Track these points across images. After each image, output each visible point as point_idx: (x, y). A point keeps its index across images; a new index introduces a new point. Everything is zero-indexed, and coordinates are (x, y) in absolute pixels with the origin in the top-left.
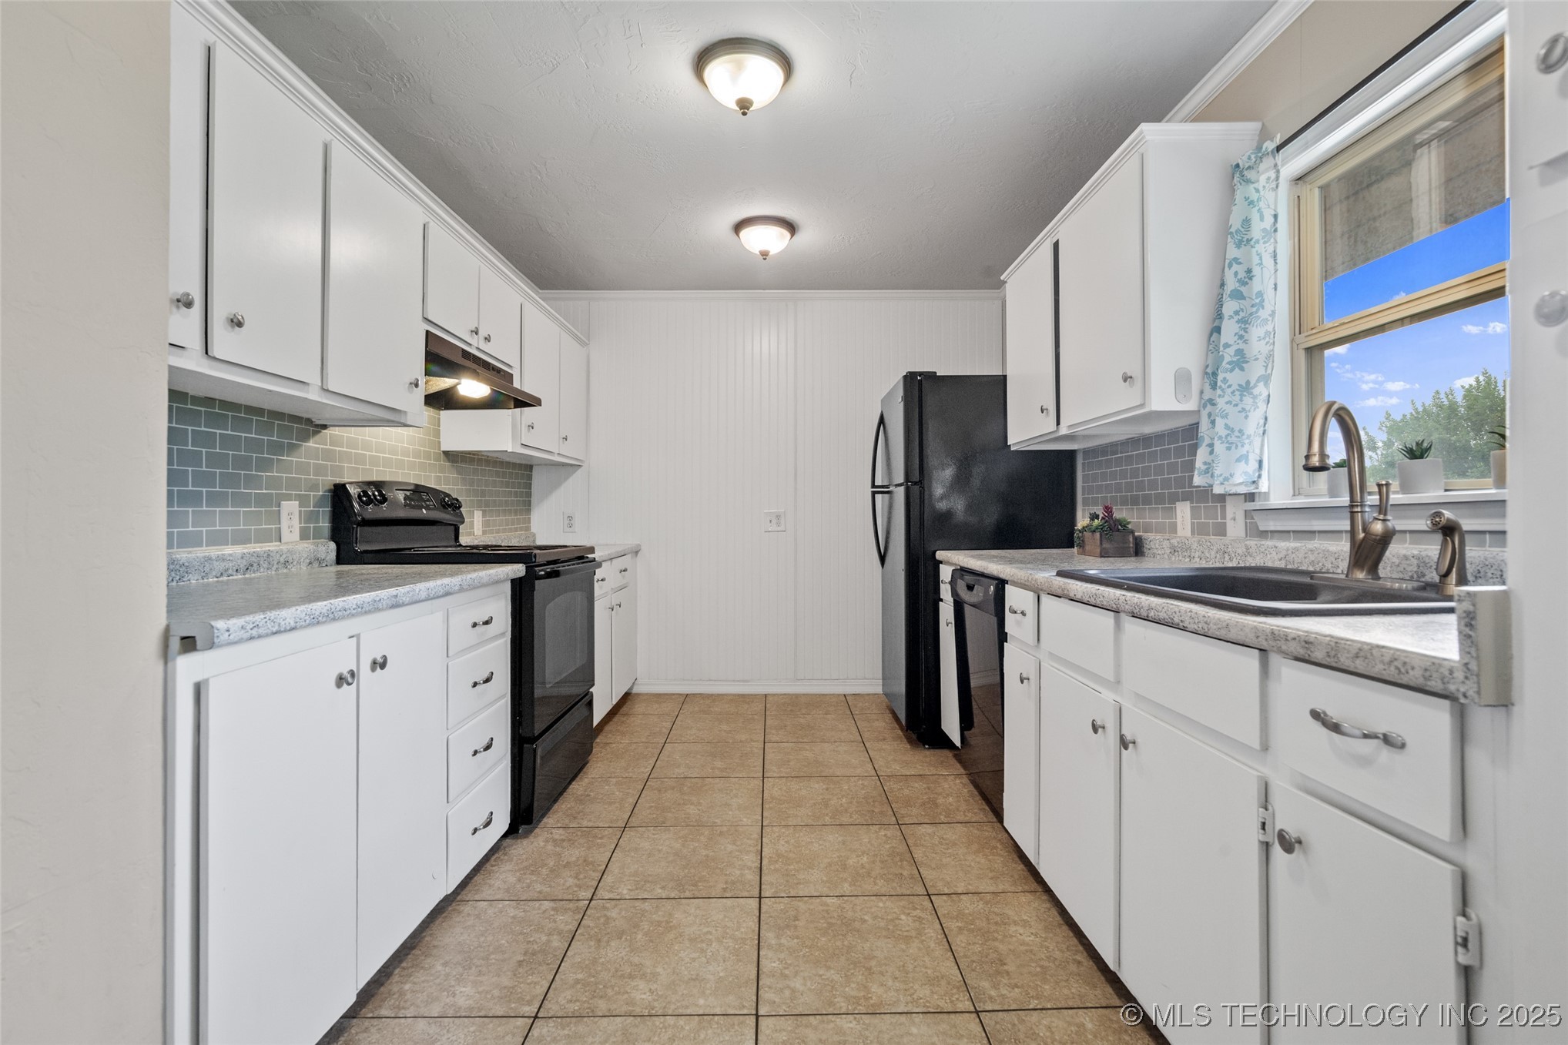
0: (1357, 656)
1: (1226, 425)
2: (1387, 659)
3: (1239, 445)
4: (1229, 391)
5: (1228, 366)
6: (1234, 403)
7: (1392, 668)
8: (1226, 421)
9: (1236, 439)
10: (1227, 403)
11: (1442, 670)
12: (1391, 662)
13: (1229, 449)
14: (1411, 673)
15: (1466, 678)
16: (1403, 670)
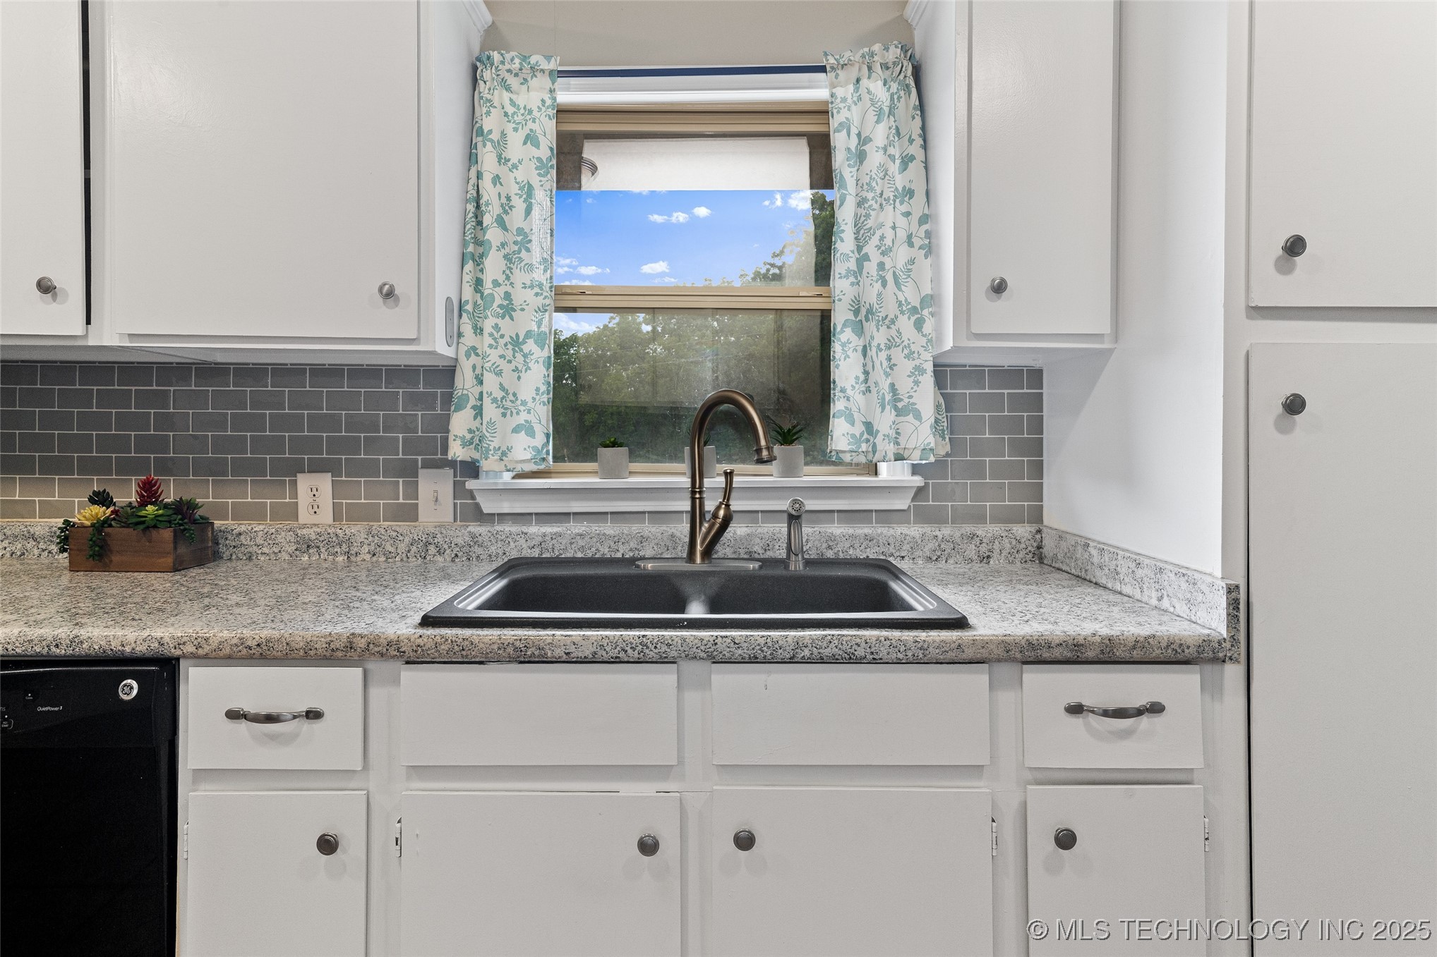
0: (1134, 648)
1: (501, 384)
2: (1164, 644)
3: (514, 411)
4: (502, 342)
5: (499, 310)
6: (508, 358)
7: (1170, 651)
8: (500, 379)
9: (510, 404)
10: (501, 357)
11: (1212, 644)
12: (1168, 646)
13: (504, 415)
14: (1187, 651)
15: (1232, 646)
16: (1179, 651)
